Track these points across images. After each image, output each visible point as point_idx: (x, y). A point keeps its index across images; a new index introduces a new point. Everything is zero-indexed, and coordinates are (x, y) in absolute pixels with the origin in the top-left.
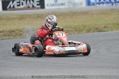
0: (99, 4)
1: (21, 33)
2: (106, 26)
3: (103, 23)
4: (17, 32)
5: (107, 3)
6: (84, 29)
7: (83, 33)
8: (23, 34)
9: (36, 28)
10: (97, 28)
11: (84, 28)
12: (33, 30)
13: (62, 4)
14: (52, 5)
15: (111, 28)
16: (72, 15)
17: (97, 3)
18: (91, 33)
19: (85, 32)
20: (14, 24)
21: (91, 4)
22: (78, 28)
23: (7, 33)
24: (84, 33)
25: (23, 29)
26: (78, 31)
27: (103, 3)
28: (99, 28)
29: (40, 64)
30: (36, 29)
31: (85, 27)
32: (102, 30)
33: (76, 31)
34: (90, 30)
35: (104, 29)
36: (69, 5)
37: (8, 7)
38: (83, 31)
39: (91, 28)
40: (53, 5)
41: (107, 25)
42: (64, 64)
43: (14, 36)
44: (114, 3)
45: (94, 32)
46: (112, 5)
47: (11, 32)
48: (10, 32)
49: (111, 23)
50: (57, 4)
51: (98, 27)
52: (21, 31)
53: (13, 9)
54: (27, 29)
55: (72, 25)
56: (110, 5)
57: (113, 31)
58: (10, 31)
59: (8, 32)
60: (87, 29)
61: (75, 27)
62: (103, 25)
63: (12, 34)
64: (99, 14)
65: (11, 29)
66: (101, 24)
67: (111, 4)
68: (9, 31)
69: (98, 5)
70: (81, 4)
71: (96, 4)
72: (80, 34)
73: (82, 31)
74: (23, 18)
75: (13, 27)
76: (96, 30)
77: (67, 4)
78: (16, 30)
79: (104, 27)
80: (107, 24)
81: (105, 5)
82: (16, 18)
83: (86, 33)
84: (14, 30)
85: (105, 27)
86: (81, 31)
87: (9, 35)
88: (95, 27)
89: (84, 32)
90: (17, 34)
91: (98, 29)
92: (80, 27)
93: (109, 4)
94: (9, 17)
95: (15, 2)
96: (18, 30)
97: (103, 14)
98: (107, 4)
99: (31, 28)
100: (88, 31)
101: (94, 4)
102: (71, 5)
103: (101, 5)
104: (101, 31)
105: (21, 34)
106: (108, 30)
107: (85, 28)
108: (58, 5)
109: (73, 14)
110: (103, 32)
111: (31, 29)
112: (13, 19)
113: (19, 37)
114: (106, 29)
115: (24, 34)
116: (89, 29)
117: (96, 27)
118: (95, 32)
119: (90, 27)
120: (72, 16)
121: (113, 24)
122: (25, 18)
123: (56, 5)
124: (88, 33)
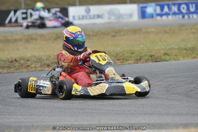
0: (161, 15)
1: (29, 63)
2: (166, 52)
3: (164, 47)
4: (22, 62)
5: (175, 14)
6: (130, 57)
7: (129, 64)
8: (32, 64)
9: (53, 56)
10: (151, 56)
11: (131, 55)
12: (47, 59)
13: (99, 16)
14: (81, 17)
15: (176, 56)
16: (113, 34)
17: (158, 15)
18: (143, 63)
19: (132, 62)
20: (18, 49)
21: (147, 15)
22: (121, 55)
23: (6, 64)
24: (131, 64)
25: (31, 57)
26: (122, 61)
27: (167, 14)
28: (156, 56)
29: (58, 110)
30: (52, 58)
31: (133, 53)
32: (160, 59)
33: (118, 60)
34: (140, 59)
35: (164, 57)
36: (109, 18)
37: (7, 21)
38: (129, 60)
39: (142, 55)
40: (83, 18)
41: (169, 51)
42: (94, 110)
43: (16, 69)
44: (186, 13)
45: (146, 62)
46: (183, 17)
47: (12, 62)
48: (10, 62)
49: (175, 47)
50: (90, 16)
51: (153, 54)
52: (28, 61)
53: (15, 24)
54: (37, 58)
55: (112, 51)
56: (179, 18)
57: (178, 60)
58: (10, 60)
59: (7, 62)
60: (136, 58)
61: (117, 54)
62: (162, 51)
63: (14, 64)
64: (158, 33)
65: (11, 57)
66: (159, 50)
67: (181, 16)
68: (8, 60)
69: (159, 18)
70: (131, 15)
71: (155, 16)
72: (125, 64)
73: (127, 60)
74: (32, 39)
75: (15, 55)
76: (151, 58)
77: (106, 16)
78: (21, 59)
79: (164, 54)
80: (170, 49)
81: (170, 17)
82: (20, 40)
83: (135, 63)
84: (17, 59)
85: (166, 54)
86: (125, 61)
87: (9, 67)
88: (149, 54)
89: (130, 62)
90: (22, 66)
91: (153, 57)
92: (125, 54)
93: (177, 16)
94: (9, 38)
95: (19, 13)
96: (24, 59)
97: (166, 32)
98: (174, 17)
99: (44, 56)
100: (138, 60)
101: (152, 16)
102: (113, 17)
103: (164, 17)
104: (158, 60)
105: (29, 66)
106: (170, 59)
107: (134, 55)
108: (90, 18)
109: (116, 32)
110: (162, 61)
111: (45, 58)
112: (16, 40)
113: (25, 70)
114: (167, 57)
115: (33, 66)
116: (139, 57)
117: (152, 54)
118: (149, 62)
119: (141, 53)
120: (114, 36)
121: (178, 49)
122: (36, 39)
123: (88, 17)
124: (138, 63)
